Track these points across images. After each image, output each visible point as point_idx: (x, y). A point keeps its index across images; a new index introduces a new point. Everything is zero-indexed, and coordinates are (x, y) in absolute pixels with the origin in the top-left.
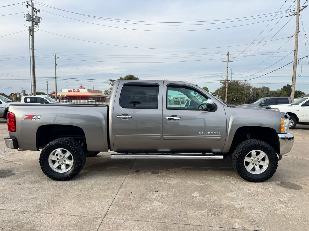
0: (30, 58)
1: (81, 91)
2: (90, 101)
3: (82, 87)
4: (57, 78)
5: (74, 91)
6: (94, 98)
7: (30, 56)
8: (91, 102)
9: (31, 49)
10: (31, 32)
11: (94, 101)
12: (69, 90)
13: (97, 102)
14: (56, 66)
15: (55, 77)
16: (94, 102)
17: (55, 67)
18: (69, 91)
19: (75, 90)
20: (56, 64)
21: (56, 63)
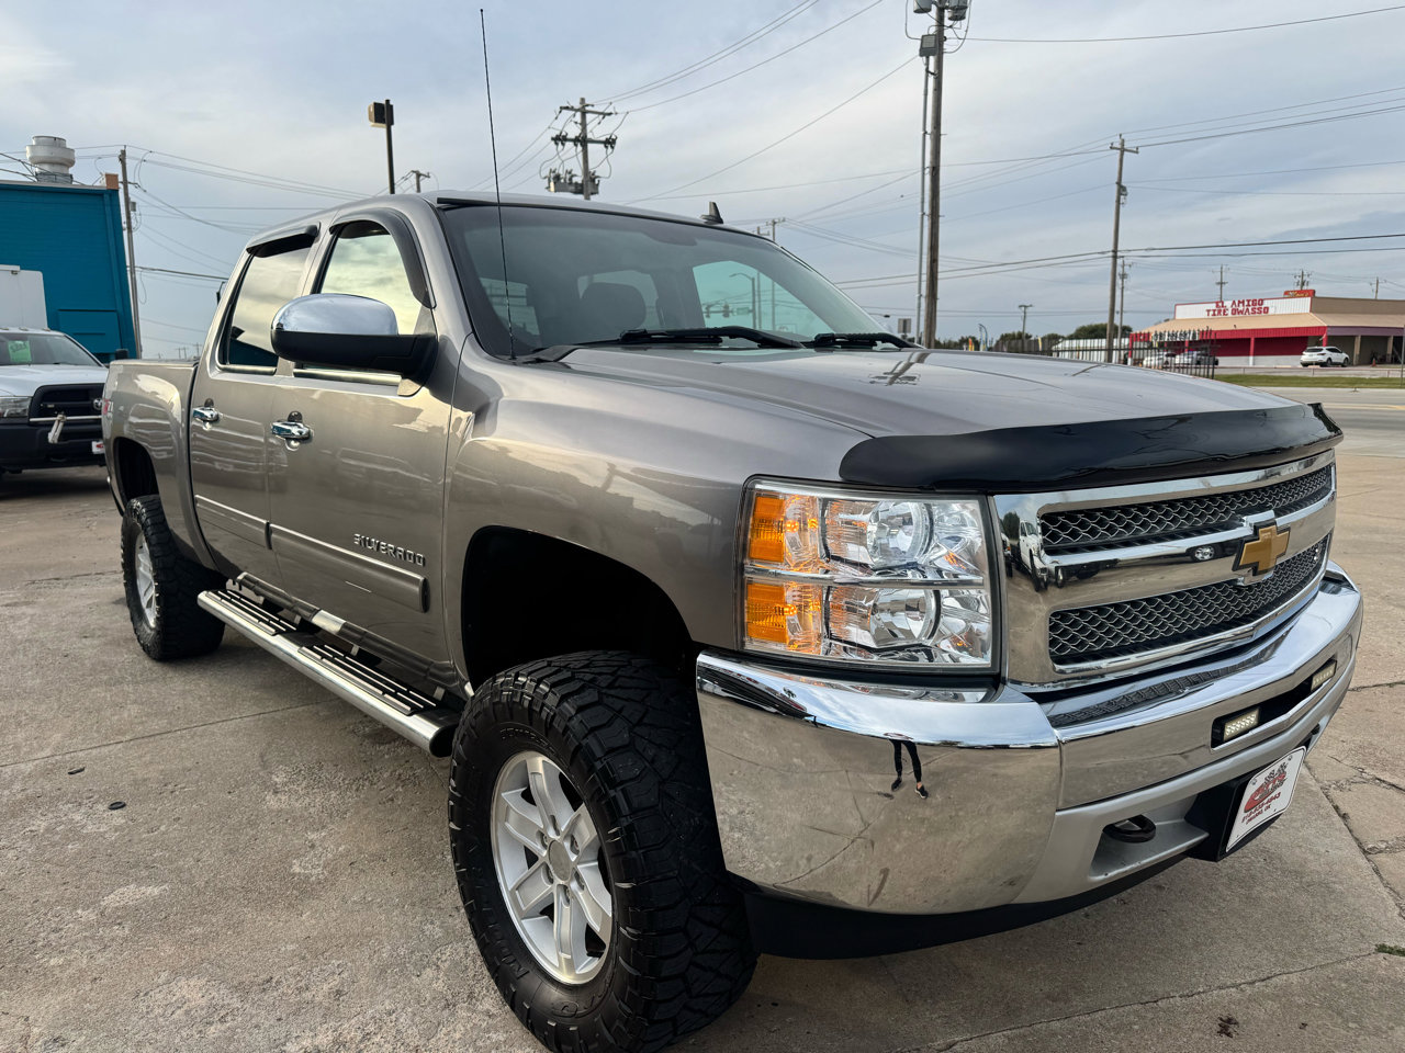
0: (924, 174)
1: (1271, 311)
2: (1315, 357)
3: (1305, 288)
4: (1119, 254)
5: (1235, 312)
6: (1340, 341)
7: (924, 169)
8: (1322, 364)
9: (928, 137)
10: (932, 59)
11: (1340, 357)
12: (1213, 306)
13: (1361, 363)
14: (1119, 194)
15: (1111, 248)
16: (1337, 364)
17: (1115, 199)
18: (1211, 313)
19: (1241, 308)
20: (1123, 184)
21: (1119, 183)
